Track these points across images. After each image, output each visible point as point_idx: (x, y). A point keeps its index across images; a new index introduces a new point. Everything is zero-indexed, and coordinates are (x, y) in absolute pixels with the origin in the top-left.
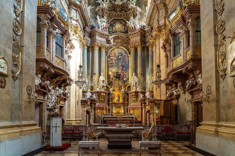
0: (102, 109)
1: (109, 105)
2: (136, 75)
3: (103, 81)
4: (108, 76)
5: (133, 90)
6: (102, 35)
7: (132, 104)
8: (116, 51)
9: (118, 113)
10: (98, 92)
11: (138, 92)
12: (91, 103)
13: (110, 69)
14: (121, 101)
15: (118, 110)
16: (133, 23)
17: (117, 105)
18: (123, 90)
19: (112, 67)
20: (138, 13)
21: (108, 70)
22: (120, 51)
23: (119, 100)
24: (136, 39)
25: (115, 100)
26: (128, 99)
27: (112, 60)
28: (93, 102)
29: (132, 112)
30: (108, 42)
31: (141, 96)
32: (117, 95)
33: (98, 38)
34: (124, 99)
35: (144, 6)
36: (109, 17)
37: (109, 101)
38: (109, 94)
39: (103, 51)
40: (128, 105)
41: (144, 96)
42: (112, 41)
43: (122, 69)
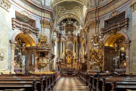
0: (63, 65)
1: (66, 63)
2: (76, 53)
3: (64, 55)
4: (65, 52)
5: (75, 58)
6: (63, 37)
7: (74, 63)
8: (69, 43)
9: (69, 67)
10: (62, 59)
11: (76, 59)
12: (60, 63)
13: (66, 49)
14: (70, 62)
15: (69, 65)
16: (75, 33)
17: (69, 64)
18: (71, 58)
19: (67, 49)
20: (77, 28)
21: (65, 50)
22: (70, 42)
23: (69, 62)
24: (76, 39)
25: (68, 62)
26: (73, 61)
27: (67, 46)
28: (60, 62)
29: (74, 66)
30: (65, 39)
31: (77, 61)
32: (69, 60)
33: (62, 38)
34: (71, 61)
35: (79, 25)
36: (66, 29)
37: (66, 62)
38: (66, 59)
39: (64, 43)
40: (73, 63)
41: (78, 61)
42: (67, 38)
43: (71, 50)
